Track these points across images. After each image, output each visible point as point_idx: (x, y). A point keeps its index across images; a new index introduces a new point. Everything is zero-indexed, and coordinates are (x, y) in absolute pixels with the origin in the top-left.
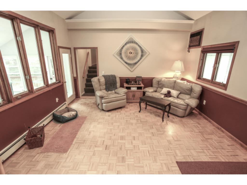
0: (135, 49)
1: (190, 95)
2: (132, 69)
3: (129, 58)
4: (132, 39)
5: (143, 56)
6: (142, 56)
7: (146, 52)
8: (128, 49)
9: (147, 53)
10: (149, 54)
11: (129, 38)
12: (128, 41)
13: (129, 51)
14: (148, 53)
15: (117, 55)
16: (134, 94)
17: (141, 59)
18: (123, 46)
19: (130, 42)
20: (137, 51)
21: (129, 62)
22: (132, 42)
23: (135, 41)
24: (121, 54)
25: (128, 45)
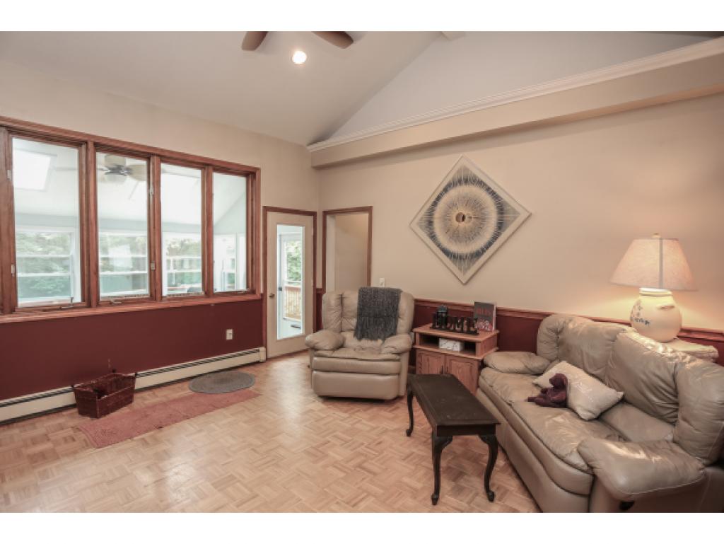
0: (475, 204)
1: (673, 424)
2: (464, 274)
3: (455, 236)
4: (466, 169)
5: (506, 228)
6: (501, 226)
7: (515, 212)
8: (452, 206)
9: (519, 214)
10: (529, 216)
11: (456, 169)
12: (453, 179)
13: (457, 212)
14: (523, 216)
15: (421, 227)
16: (448, 365)
17: (495, 237)
18: (439, 198)
19: (460, 181)
20: (483, 209)
21: (454, 248)
22: (466, 181)
23: (475, 176)
24: (430, 223)
25: (453, 193)
